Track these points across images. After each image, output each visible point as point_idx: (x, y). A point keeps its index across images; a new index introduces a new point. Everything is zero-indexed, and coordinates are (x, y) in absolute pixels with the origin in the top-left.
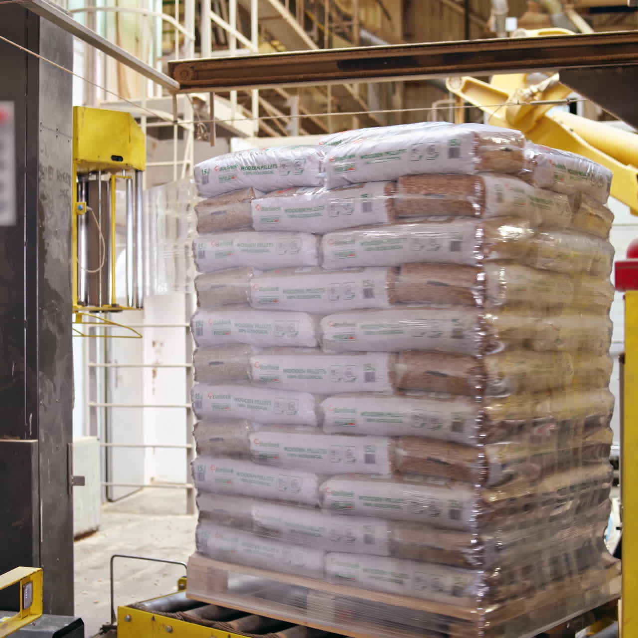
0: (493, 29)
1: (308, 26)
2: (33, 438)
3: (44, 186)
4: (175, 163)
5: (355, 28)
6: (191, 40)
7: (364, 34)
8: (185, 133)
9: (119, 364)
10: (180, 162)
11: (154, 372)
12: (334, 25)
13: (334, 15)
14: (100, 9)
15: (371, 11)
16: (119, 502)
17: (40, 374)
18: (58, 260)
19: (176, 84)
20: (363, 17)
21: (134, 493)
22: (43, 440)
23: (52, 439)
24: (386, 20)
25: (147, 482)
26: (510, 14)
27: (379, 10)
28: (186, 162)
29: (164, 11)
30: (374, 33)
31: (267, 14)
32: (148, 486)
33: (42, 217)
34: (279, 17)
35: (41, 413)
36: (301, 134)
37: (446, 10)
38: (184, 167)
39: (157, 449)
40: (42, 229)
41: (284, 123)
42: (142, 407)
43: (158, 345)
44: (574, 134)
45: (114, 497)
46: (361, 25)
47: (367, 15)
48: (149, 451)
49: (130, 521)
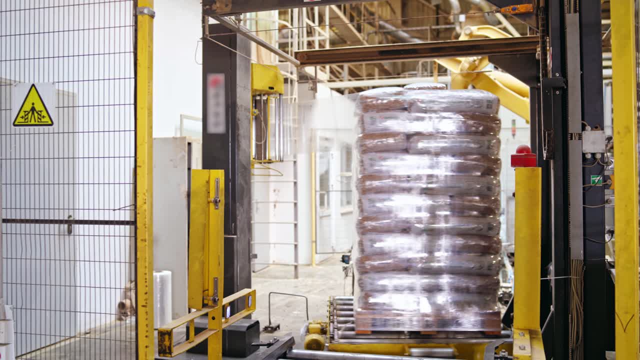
0: (452, 21)
1: (352, 19)
2: (234, 235)
3: (239, 114)
4: (289, 97)
5: (377, 20)
6: (296, 34)
7: (381, 23)
8: (294, 82)
9: (259, 201)
10: (291, 97)
11: (275, 206)
12: (366, 18)
13: (366, 13)
14: (248, 19)
15: (384, 9)
16: (258, 273)
17: (238, 204)
18: (245, 150)
19: (299, 62)
20: (380, 12)
21: (264, 268)
22: (239, 236)
23: (242, 236)
24: (393, 14)
25: (271, 262)
26: (462, 13)
27: (389, 8)
28: (294, 97)
29: (280, 19)
30: (387, 21)
31: (333, 16)
32: (272, 264)
33: (238, 129)
34: (338, 17)
35: (238, 223)
36: (350, 80)
37: (426, 8)
38: (293, 99)
39: (276, 245)
40: (238, 135)
41: (340, 73)
42: (269, 223)
43: (277, 192)
44: (497, 82)
45: (256, 270)
46: (380, 18)
47: (382, 12)
48: (272, 246)
49: (265, 281)
